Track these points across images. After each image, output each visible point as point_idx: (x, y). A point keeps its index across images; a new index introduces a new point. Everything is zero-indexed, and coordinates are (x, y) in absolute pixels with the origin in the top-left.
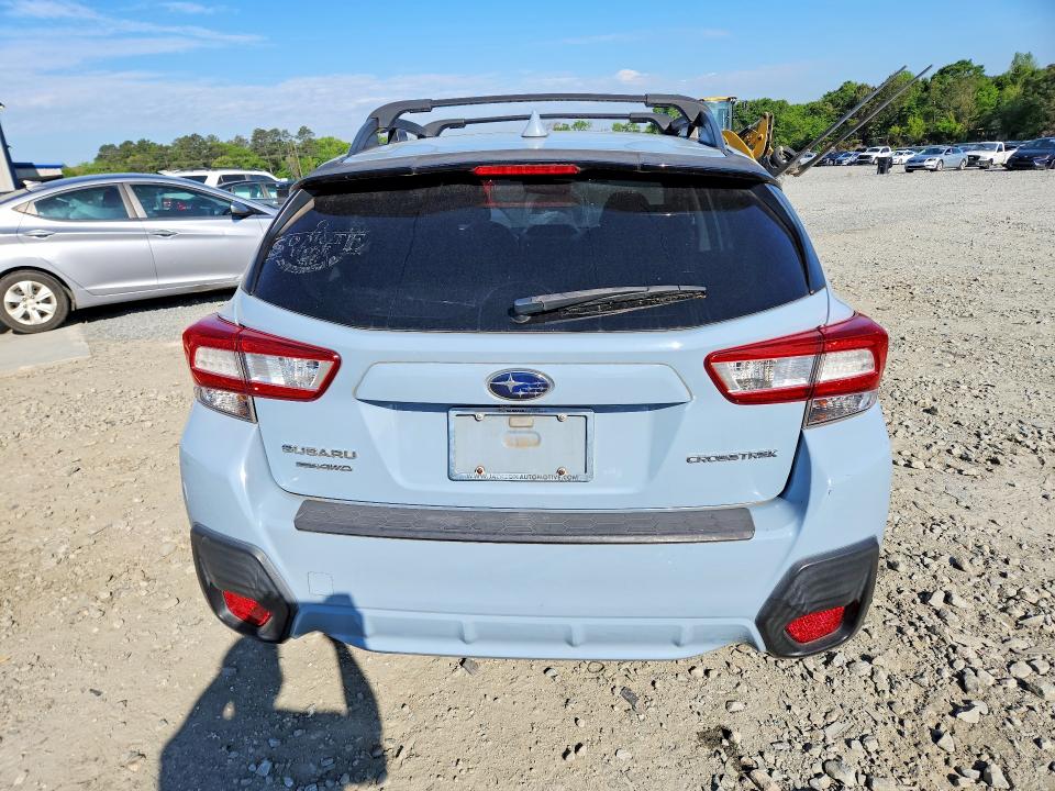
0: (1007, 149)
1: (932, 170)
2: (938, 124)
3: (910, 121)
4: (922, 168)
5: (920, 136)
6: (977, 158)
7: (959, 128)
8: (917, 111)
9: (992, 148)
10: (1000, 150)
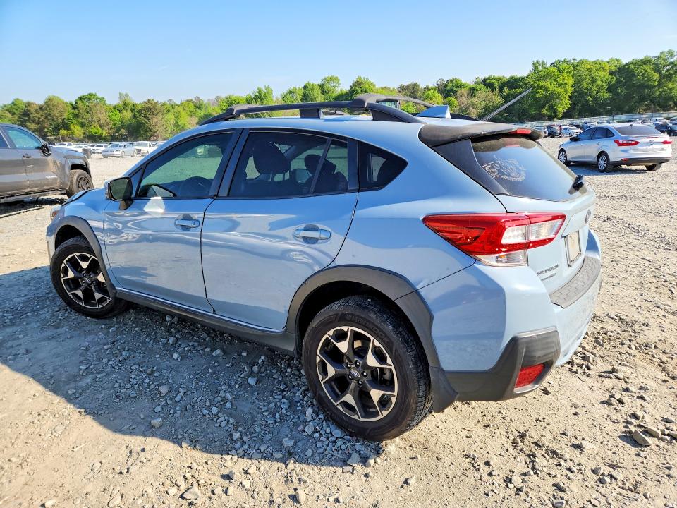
0: (154, 145)
1: (117, 157)
2: (90, 130)
3: (72, 127)
4: (113, 155)
5: (81, 137)
6: (139, 150)
7: (105, 133)
8: (73, 121)
9: (146, 145)
10: (150, 146)
